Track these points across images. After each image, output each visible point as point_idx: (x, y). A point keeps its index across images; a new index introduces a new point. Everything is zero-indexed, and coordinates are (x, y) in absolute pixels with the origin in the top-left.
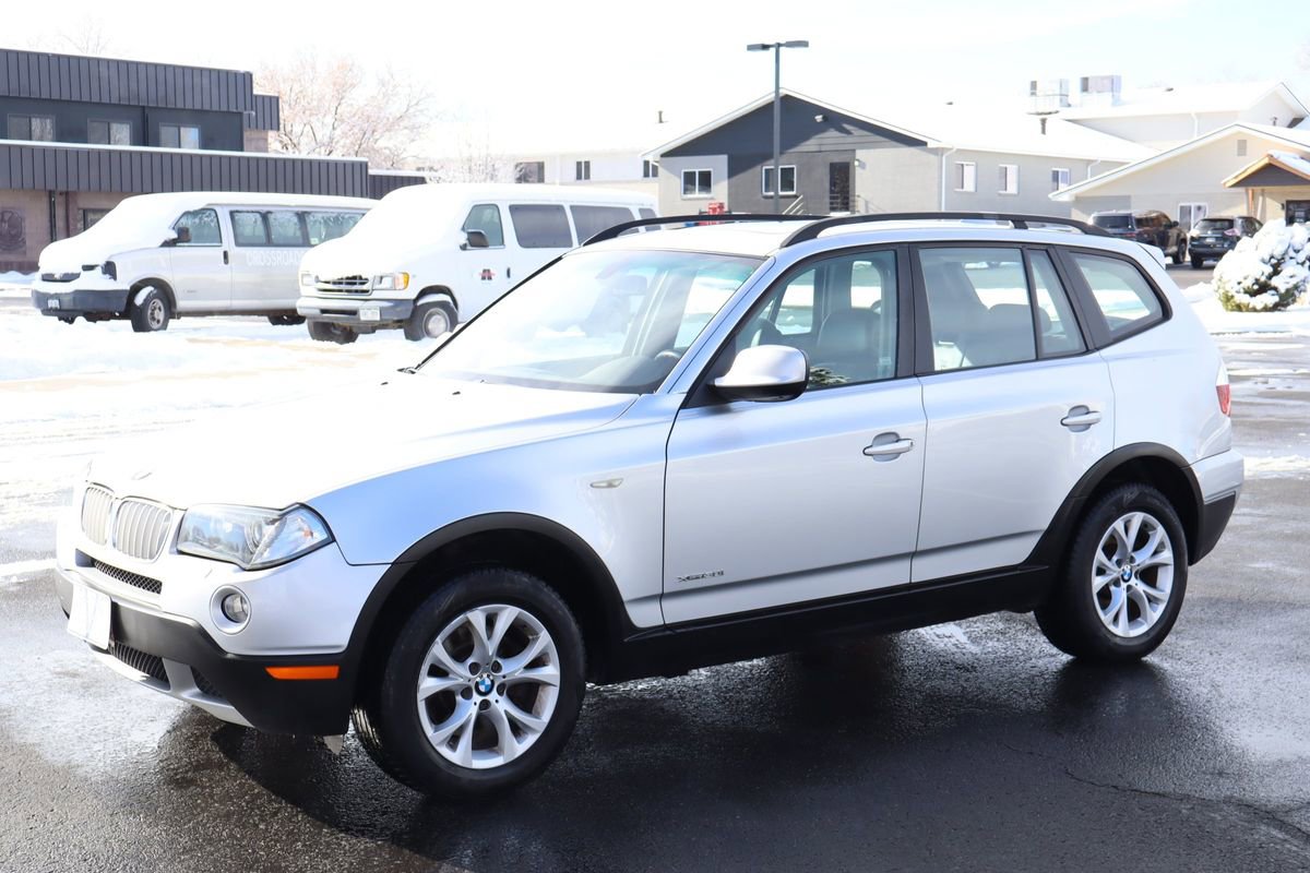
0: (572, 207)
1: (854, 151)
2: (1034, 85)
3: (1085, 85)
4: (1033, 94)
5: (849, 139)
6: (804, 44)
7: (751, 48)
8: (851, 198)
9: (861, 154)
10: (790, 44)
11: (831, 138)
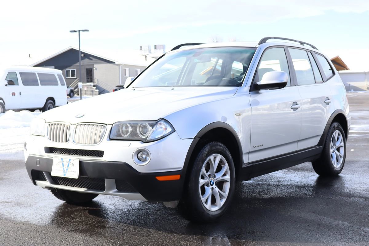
0: (38, 74)
1: (93, 65)
2: (141, 47)
3: (155, 47)
4: (141, 50)
5: (92, 61)
6: (87, 31)
7: (71, 31)
8: (93, 79)
9: (95, 66)
10: (83, 31)
11: (86, 61)
